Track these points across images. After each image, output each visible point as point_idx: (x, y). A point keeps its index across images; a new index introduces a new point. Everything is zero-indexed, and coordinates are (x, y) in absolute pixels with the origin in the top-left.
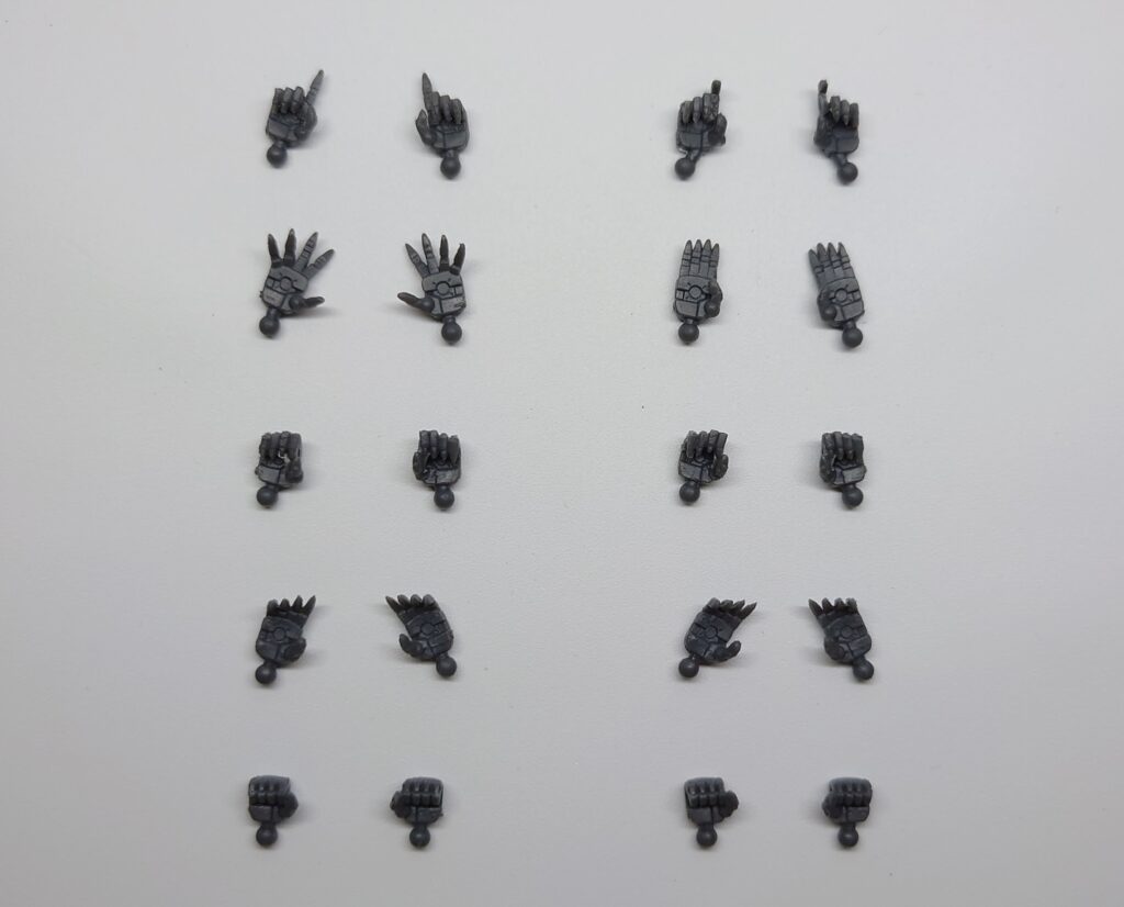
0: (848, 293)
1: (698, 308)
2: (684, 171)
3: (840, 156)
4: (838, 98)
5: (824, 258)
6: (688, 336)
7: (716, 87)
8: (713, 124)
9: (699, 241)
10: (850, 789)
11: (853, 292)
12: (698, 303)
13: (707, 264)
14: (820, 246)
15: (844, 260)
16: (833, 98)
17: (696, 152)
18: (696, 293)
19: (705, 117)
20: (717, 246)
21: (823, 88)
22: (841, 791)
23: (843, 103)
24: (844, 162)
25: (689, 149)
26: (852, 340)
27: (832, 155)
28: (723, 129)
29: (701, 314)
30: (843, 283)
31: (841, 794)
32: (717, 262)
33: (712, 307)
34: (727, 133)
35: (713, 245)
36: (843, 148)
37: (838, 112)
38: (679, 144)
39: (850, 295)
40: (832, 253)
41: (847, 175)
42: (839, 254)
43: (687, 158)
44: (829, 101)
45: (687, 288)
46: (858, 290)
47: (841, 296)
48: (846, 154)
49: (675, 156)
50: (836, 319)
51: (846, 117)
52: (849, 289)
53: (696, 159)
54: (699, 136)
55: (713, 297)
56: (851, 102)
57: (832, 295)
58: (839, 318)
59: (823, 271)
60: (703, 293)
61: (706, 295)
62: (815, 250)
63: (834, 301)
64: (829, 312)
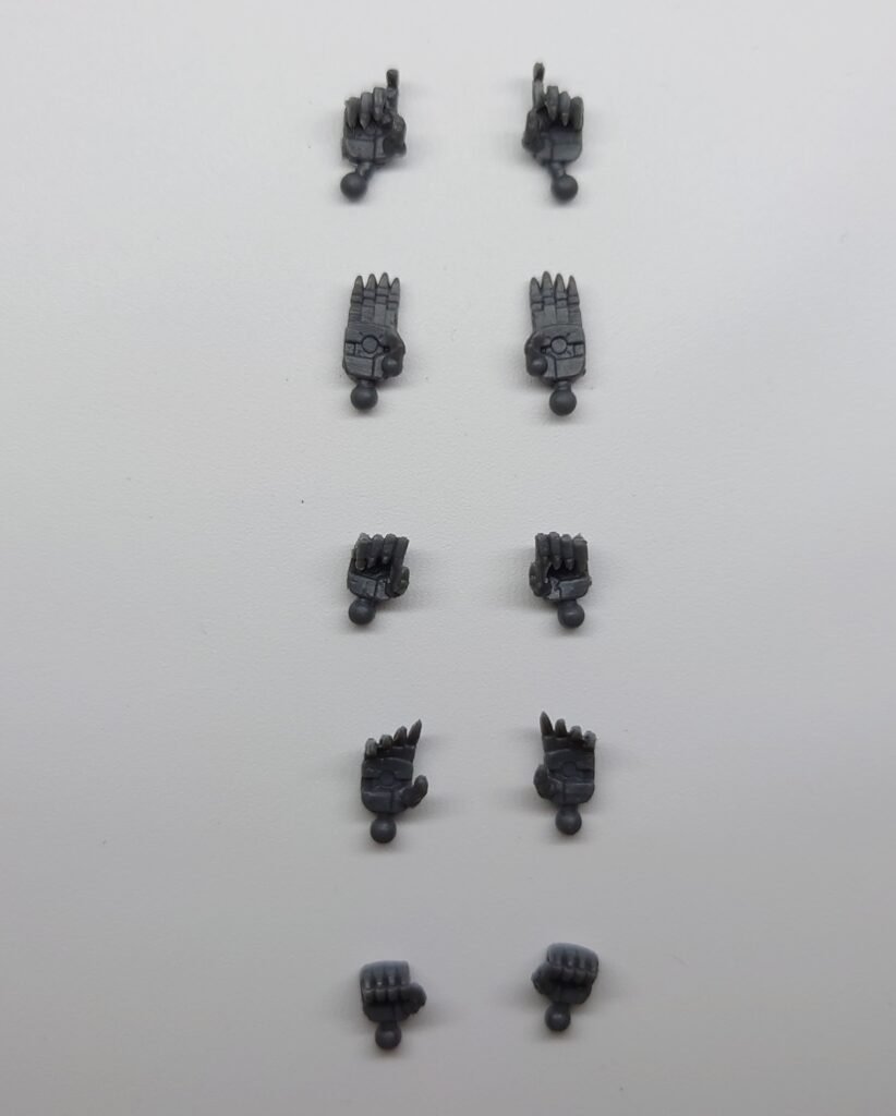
0: (568, 344)
1: (374, 363)
2: (353, 190)
3: (556, 166)
4: (556, 88)
5: (548, 292)
6: (364, 402)
7: (392, 78)
8: (387, 127)
9: (372, 276)
10: (570, 963)
11: (575, 344)
12: (374, 358)
13: (383, 307)
14: (546, 275)
15: (572, 300)
16: (549, 88)
17: (367, 165)
18: (370, 344)
19: (377, 119)
20: (396, 280)
21: (539, 73)
22: (559, 962)
23: (561, 97)
24: (561, 173)
25: (358, 161)
26: (563, 407)
27: (549, 164)
28: (401, 134)
29: (378, 373)
30: (564, 330)
31: (559, 967)
32: (397, 303)
33: (391, 363)
34: (409, 138)
35: (391, 280)
36: (560, 155)
37: (554, 108)
38: (345, 154)
39: (570, 348)
40: (559, 288)
41: (564, 192)
42: (567, 291)
43: (356, 173)
44: (545, 91)
45: (359, 339)
46: (582, 343)
47: (559, 346)
48: (564, 163)
49: (340, 170)
50: (546, 375)
51: (565, 115)
52: (570, 340)
53: (367, 175)
54: (372, 144)
55: (392, 351)
56: (572, 95)
57: (547, 342)
58: (549, 374)
59: (543, 309)
60: (379, 344)
61: (384, 347)
62: (540, 280)
63: (549, 350)
64: (537, 363)
